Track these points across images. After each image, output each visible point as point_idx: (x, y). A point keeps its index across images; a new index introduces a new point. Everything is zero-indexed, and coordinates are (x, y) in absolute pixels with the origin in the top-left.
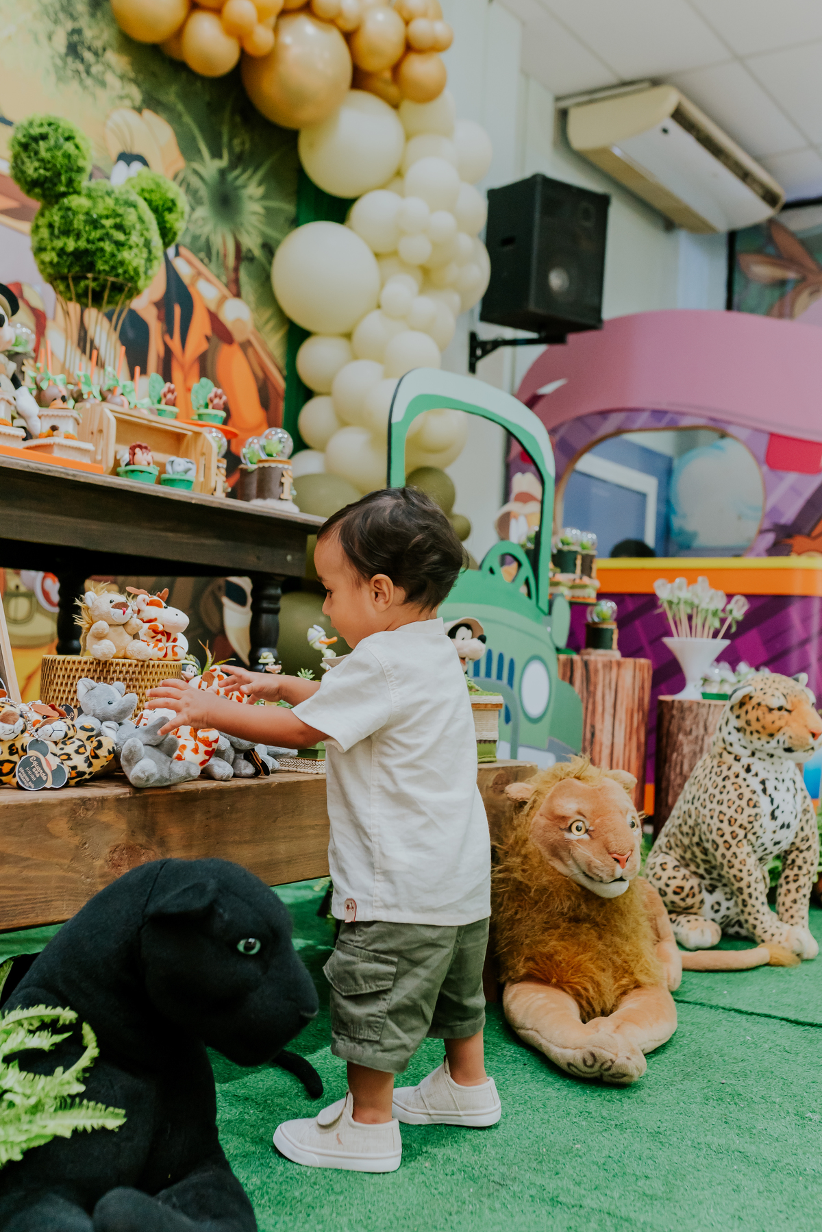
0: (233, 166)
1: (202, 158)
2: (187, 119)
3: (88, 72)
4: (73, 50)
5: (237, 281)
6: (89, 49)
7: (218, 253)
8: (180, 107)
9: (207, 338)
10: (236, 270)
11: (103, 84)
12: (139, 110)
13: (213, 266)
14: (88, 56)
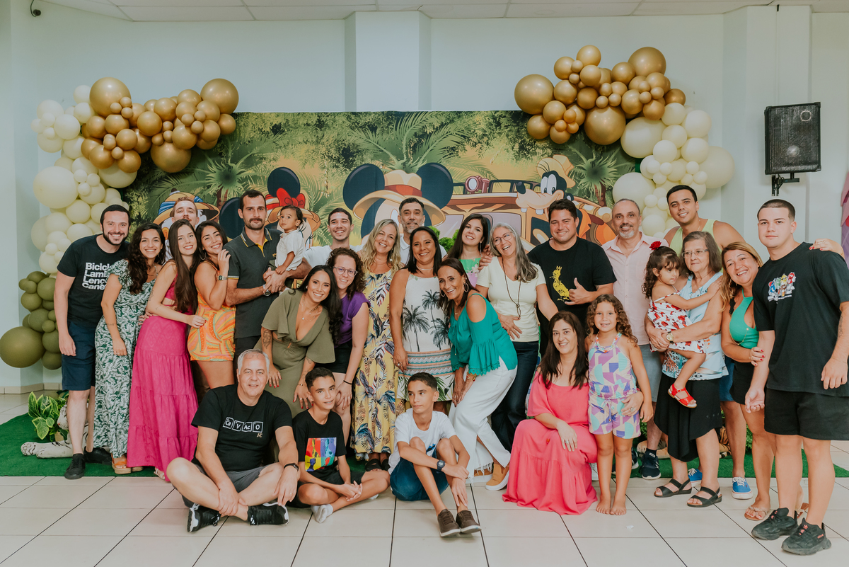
0: (598, 159)
1: (583, 162)
2: (574, 150)
3: (528, 153)
4: (522, 148)
5: (604, 200)
6: (528, 145)
7: (593, 193)
8: (570, 147)
9: (590, 225)
10: (603, 196)
11: (535, 154)
12: (551, 156)
13: (591, 199)
14: (527, 147)
